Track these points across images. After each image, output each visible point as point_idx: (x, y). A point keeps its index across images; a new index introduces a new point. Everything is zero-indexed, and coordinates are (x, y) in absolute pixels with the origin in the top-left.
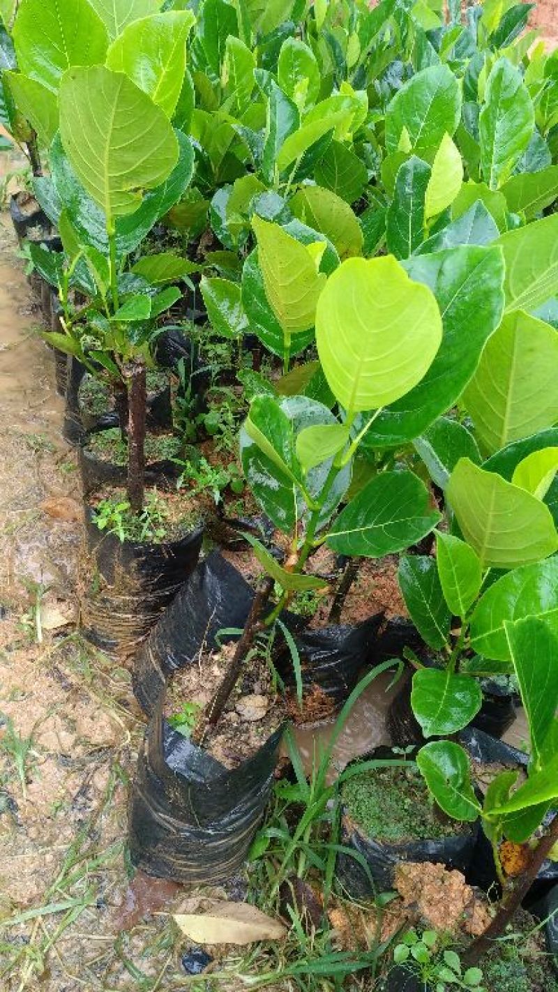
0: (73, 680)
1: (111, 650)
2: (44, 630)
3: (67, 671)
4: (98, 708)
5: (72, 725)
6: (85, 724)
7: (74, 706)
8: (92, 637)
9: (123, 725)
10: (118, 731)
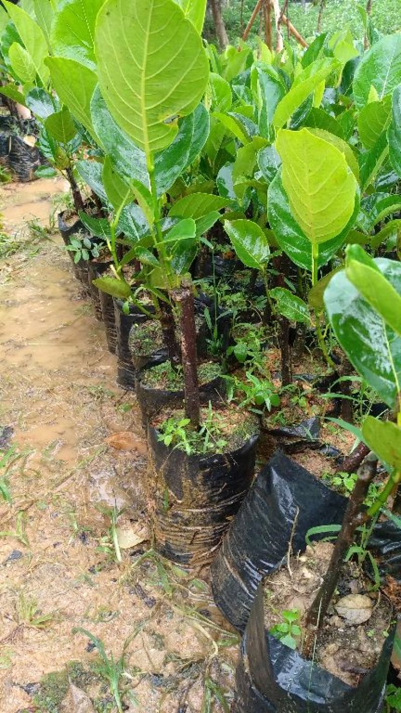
0: (156, 595)
1: (186, 562)
2: (122, 550)
3: (148, 587)
4: (182, 621)
5: (160, 642)
6: (173, 639)
7: (159, 622)
8: (167, 552)
9: (209, 636)
10: (204, 642)
